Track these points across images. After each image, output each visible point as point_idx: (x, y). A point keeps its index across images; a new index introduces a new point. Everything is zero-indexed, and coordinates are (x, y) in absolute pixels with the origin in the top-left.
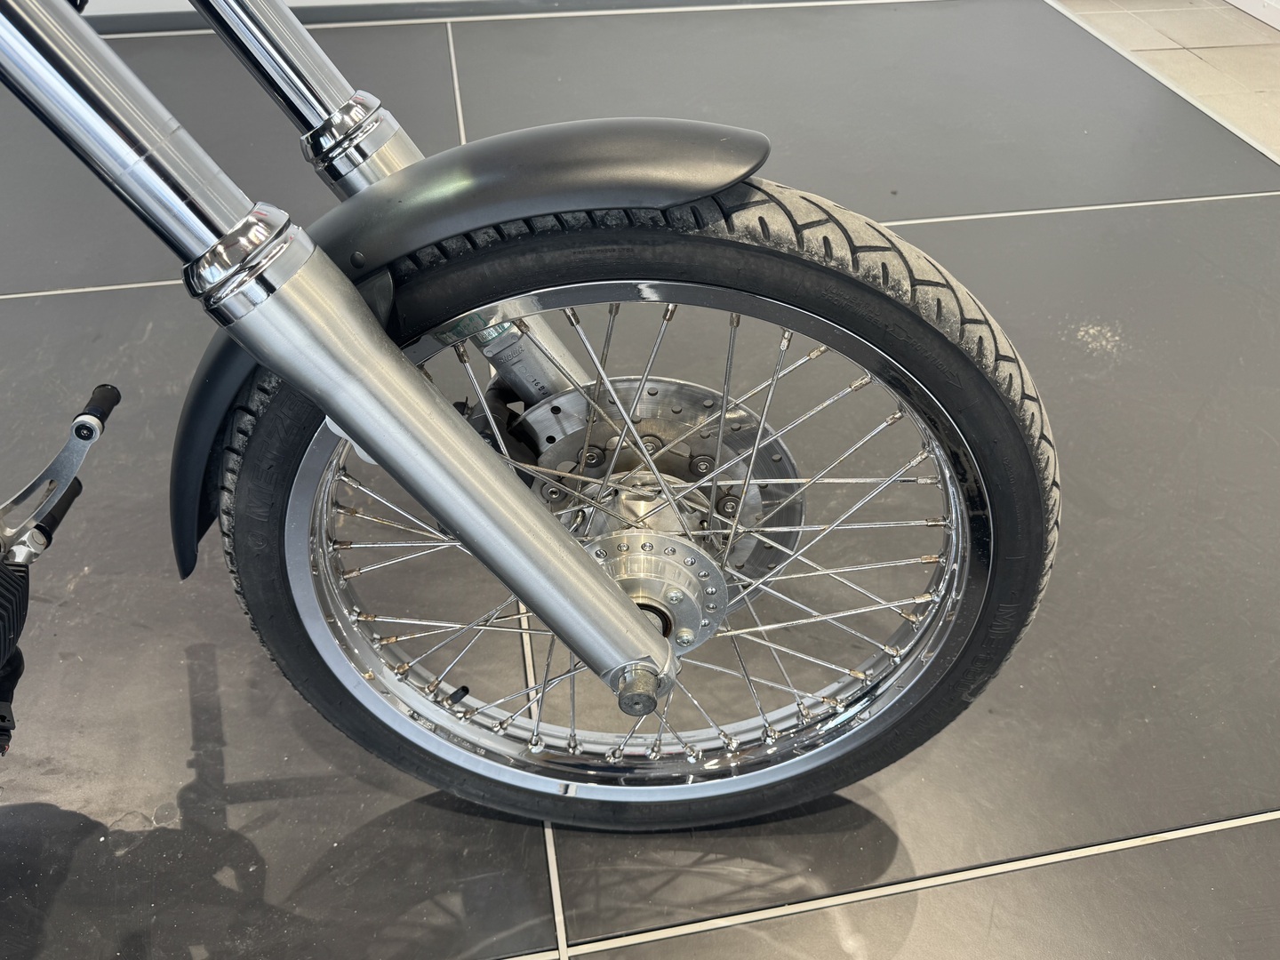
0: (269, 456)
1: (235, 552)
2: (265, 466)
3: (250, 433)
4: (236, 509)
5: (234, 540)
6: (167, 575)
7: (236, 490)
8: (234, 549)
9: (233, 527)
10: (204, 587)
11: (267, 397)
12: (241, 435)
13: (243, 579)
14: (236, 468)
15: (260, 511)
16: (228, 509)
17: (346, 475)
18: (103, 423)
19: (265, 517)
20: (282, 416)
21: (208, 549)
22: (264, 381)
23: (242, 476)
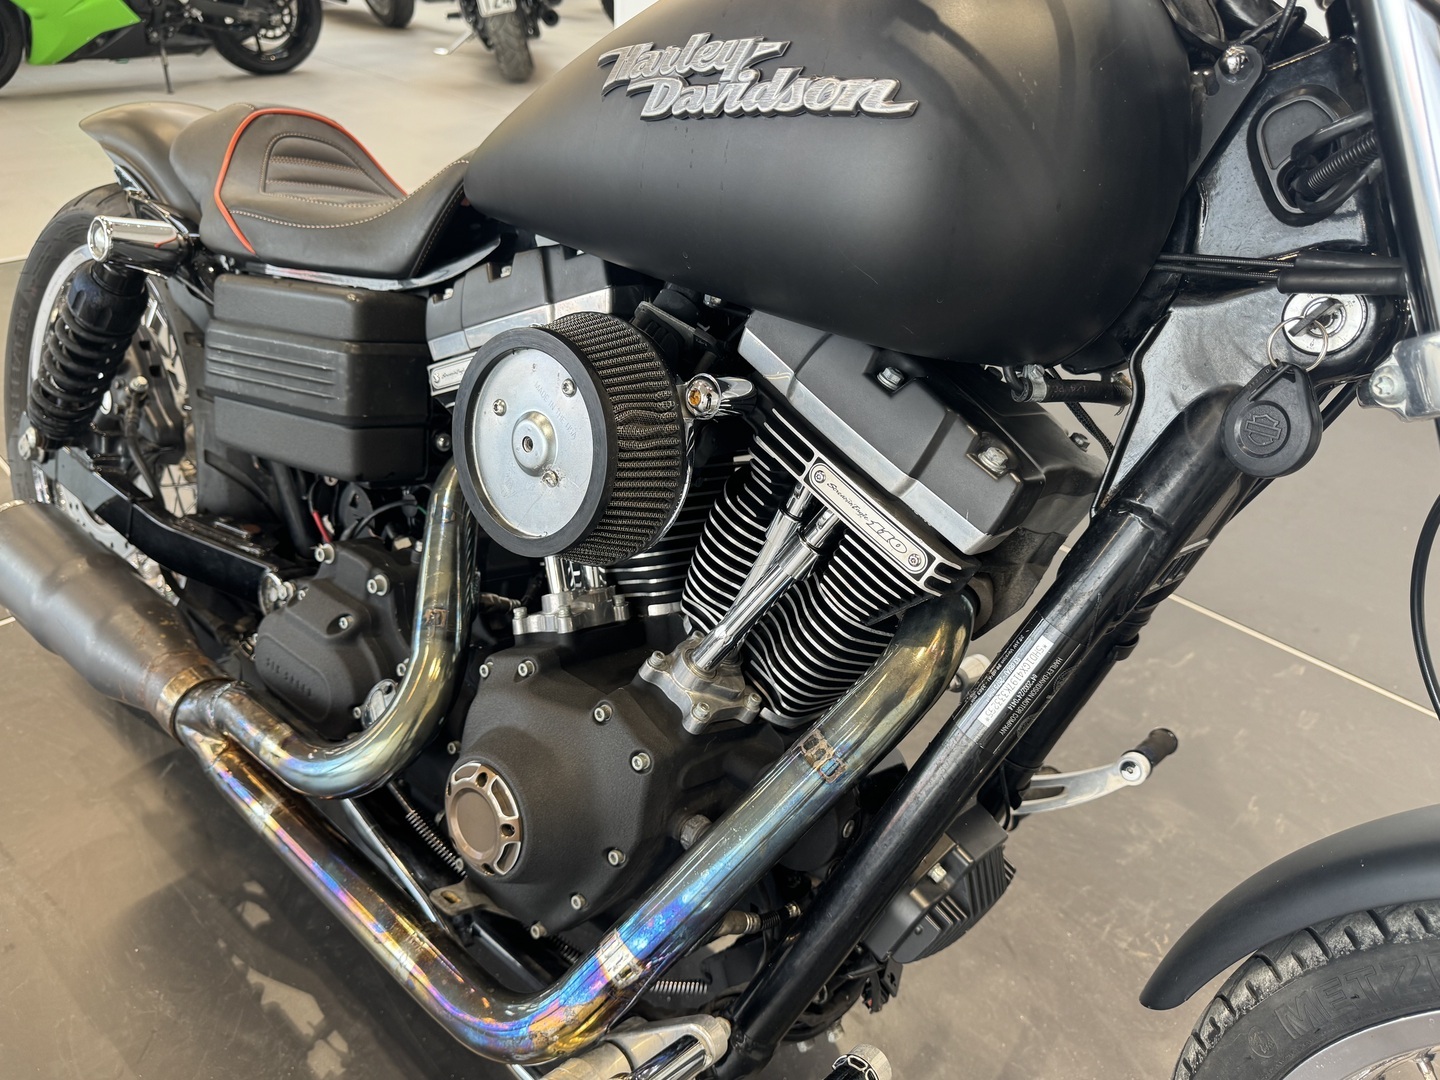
0: (1364, 985)
1: (1225, 1032)
2: (1349, 990)
3: (1363, 947)
4: (1268, 997)
5: (1236, 1022)
6: (1061, 915)
7: (1288, 982)
8: (1228, 1029)
9: (1248, 1010)
10: (1087, 958)
11: (1423, 931)
12: (1346, 938)
13: (1208, 1062)
14: (1311, 964)
15: (1296, 1024)
16: (1259, 988)
17: (1429, 1065)
18: (1152, 766)
19: (1296, 1033)
20: (1424, 963)
21: (1114, 921)
22: (1434, 913)
23: (1308, 976)
